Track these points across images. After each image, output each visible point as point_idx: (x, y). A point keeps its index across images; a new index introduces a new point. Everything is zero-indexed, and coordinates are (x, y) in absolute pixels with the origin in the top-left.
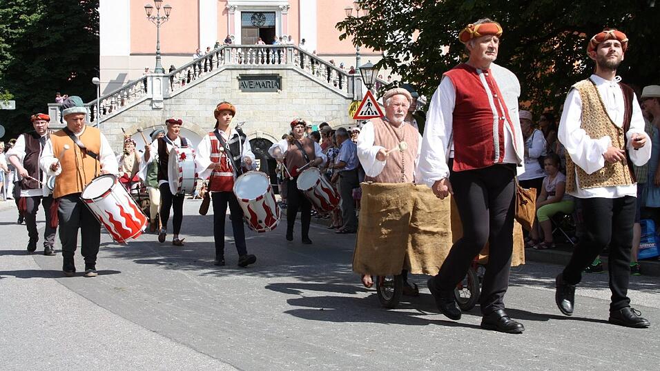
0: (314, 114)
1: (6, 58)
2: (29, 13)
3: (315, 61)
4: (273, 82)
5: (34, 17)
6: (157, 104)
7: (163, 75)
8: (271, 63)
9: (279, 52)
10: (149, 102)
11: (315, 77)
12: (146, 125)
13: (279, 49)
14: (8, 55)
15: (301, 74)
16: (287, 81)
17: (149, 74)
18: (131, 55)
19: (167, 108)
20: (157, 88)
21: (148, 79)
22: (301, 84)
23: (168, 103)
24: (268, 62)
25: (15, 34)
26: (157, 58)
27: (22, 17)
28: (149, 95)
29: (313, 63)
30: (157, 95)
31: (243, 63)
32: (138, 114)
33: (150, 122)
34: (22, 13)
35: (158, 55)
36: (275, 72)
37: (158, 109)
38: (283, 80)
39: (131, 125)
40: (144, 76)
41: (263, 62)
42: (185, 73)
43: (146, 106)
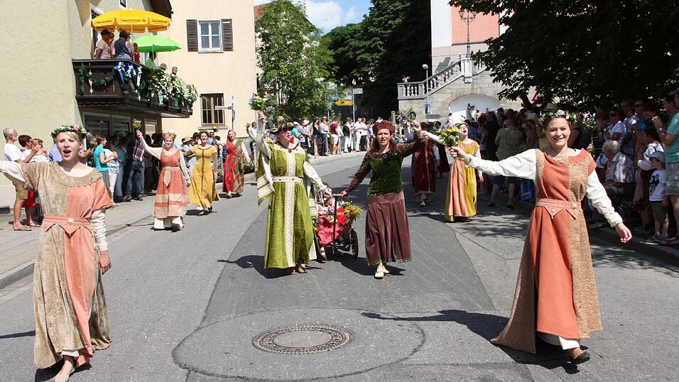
1: (381, 51)
2: (394, 19)
5: (397, 21)
6: (468, 79)
10: (462, 78)
12: (461, 94)
14: (382, 49)
17: (462, 59)
18: (452, 45)
20: (467, 68)
21: (462, 62)
23: (476, 78)
25: (386, 34)
26: (468, 46)
27: (389, 22)
28: (462, 74)
30: (468, 73)
32: (455, 87)
33: (464, 92)
34: (389, 20)
35: (468, 44)
37: (469, 83)
39: (451, 95)
40: (458, 60)
43: (461, 81)
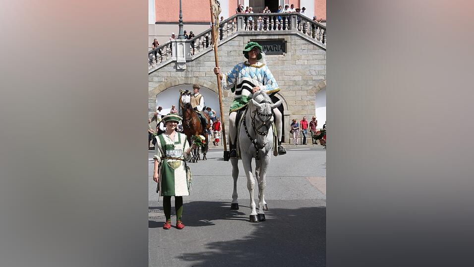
0: (314, 73)
3: (315, 26)
4: (278, 46)
6: (181, 66)
7: (185, 40)
8: (277, 29)
9: (284, 19)
10: (174, 64)
11: (315, 41)
12: (171, 84)
13: (284, 16)
15: (303, 39)
16: (291, 45)
17: (173, 40)
18: (156, 23)
19: (190, 69)
20: (180, 52)
21: (173, 44)
22: (303, 47)
23: (190, 65)
24: (275, 28)
26: (180, 26)
28: (174, 58)
29: (313, 28)
30: (181, 59)
31: (253, 29)
32: (165, 74)
33: (175, 81)
35: (181, 23)
36: (280, 37)
37: (181, 70)
38: (288, 44)
39: (159, 84)
40: (169, 41)
41: (270, 28)
42: (203, 39)
43: (171, 68)
